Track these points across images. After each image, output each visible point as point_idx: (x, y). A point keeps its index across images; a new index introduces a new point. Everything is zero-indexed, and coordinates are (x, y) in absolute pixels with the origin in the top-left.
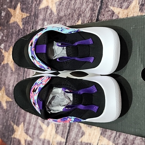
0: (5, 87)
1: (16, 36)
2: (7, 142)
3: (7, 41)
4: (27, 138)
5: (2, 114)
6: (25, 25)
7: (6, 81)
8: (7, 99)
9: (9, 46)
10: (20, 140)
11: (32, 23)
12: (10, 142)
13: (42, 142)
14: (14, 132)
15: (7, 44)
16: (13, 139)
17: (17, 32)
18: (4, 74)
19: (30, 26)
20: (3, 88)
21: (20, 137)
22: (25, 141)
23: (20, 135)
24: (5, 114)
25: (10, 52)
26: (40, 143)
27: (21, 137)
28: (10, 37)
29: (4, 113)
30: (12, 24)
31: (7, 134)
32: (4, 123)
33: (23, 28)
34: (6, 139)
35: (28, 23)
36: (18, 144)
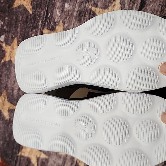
0: (7, 91)
1: (23, 24)
2: (11, 162)
3: (9, 32)
4: (40, 155)
5: (3, 126)
6: (36, 9)
7: (8, 84)
8: (10, 106)
9: (13, 38)
10: (30, 158)
11: (46, 6)
12: (15, 162)
13: (62, 160)
14: (20, 149)
15: (9, 36)
16: (19, 158)
17: (25, 19)
18: (6, 75)
19: (43, 9)
20: (4, 93)
21: (29, 154)
22: (38, 159)
23: (30, 152)
24: (8, 126)
25: (14, 45)
26: (60, 160)
27: (31, 155)
28: (13, 26)
29: (6, 125)
30: (16, 9)
31: (10, 152)
32: (6, 138)
33: (32, 13)
34: (10, 158)
35: (40, 6)
36: (27, 164)
